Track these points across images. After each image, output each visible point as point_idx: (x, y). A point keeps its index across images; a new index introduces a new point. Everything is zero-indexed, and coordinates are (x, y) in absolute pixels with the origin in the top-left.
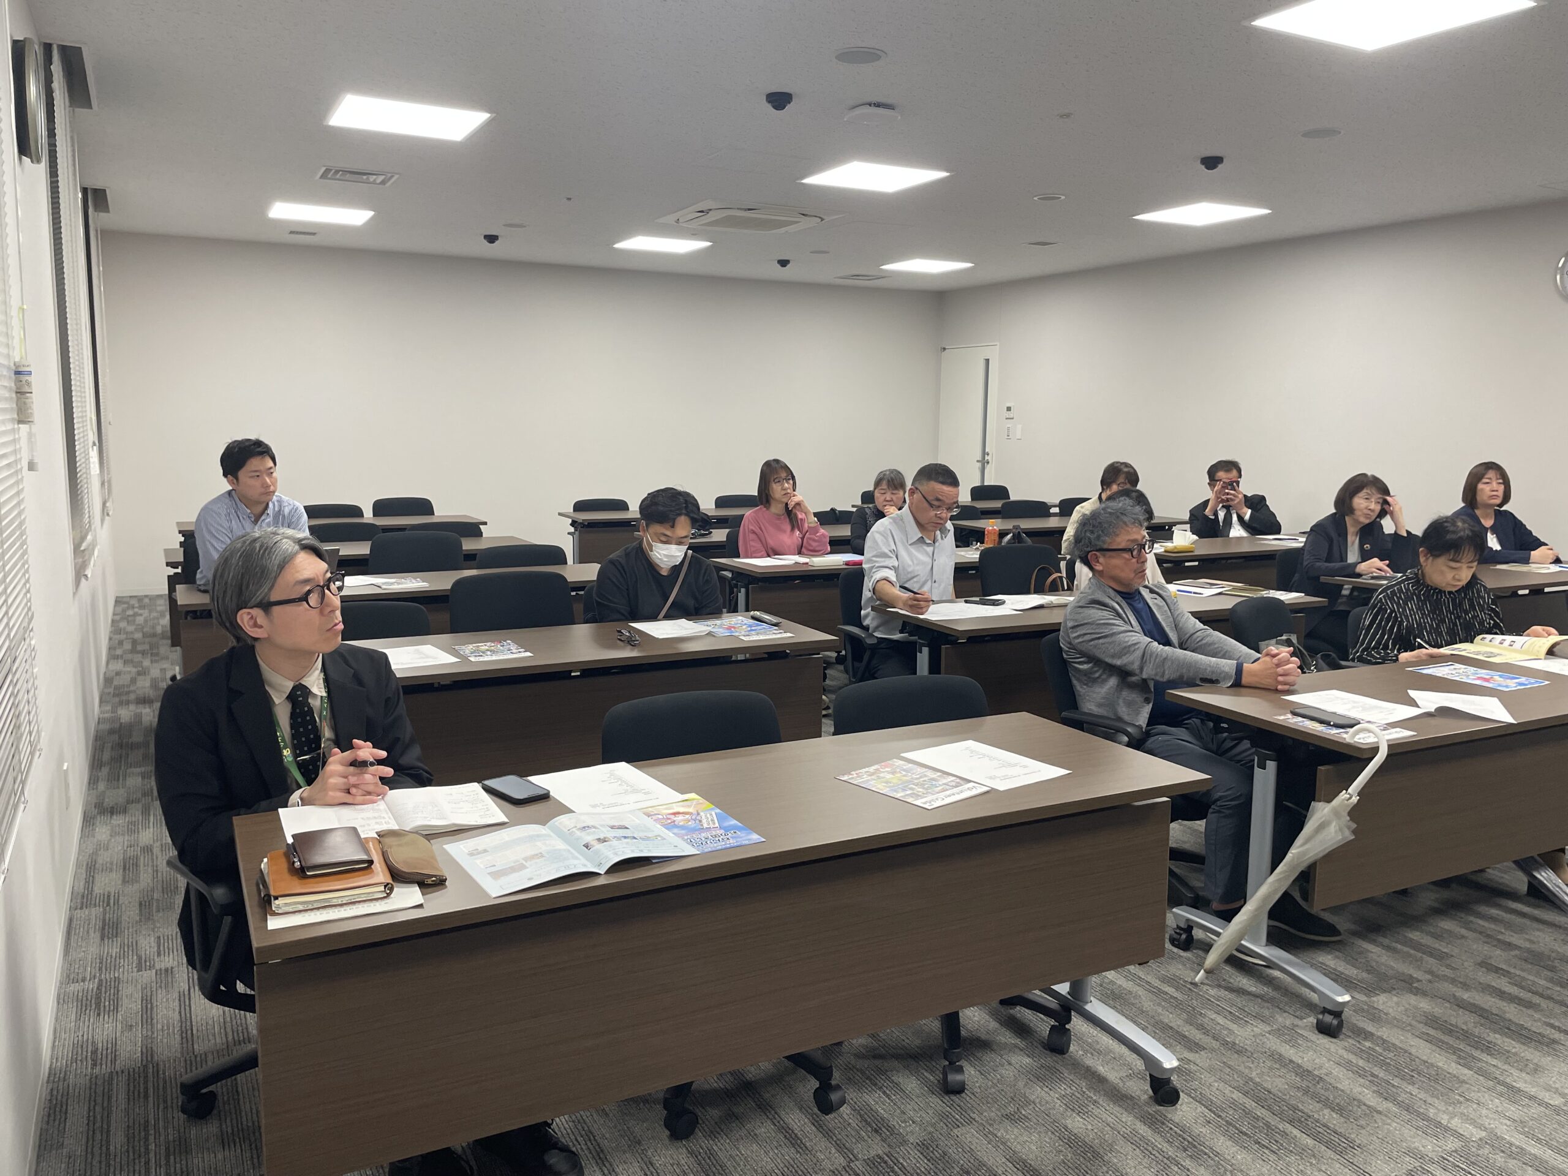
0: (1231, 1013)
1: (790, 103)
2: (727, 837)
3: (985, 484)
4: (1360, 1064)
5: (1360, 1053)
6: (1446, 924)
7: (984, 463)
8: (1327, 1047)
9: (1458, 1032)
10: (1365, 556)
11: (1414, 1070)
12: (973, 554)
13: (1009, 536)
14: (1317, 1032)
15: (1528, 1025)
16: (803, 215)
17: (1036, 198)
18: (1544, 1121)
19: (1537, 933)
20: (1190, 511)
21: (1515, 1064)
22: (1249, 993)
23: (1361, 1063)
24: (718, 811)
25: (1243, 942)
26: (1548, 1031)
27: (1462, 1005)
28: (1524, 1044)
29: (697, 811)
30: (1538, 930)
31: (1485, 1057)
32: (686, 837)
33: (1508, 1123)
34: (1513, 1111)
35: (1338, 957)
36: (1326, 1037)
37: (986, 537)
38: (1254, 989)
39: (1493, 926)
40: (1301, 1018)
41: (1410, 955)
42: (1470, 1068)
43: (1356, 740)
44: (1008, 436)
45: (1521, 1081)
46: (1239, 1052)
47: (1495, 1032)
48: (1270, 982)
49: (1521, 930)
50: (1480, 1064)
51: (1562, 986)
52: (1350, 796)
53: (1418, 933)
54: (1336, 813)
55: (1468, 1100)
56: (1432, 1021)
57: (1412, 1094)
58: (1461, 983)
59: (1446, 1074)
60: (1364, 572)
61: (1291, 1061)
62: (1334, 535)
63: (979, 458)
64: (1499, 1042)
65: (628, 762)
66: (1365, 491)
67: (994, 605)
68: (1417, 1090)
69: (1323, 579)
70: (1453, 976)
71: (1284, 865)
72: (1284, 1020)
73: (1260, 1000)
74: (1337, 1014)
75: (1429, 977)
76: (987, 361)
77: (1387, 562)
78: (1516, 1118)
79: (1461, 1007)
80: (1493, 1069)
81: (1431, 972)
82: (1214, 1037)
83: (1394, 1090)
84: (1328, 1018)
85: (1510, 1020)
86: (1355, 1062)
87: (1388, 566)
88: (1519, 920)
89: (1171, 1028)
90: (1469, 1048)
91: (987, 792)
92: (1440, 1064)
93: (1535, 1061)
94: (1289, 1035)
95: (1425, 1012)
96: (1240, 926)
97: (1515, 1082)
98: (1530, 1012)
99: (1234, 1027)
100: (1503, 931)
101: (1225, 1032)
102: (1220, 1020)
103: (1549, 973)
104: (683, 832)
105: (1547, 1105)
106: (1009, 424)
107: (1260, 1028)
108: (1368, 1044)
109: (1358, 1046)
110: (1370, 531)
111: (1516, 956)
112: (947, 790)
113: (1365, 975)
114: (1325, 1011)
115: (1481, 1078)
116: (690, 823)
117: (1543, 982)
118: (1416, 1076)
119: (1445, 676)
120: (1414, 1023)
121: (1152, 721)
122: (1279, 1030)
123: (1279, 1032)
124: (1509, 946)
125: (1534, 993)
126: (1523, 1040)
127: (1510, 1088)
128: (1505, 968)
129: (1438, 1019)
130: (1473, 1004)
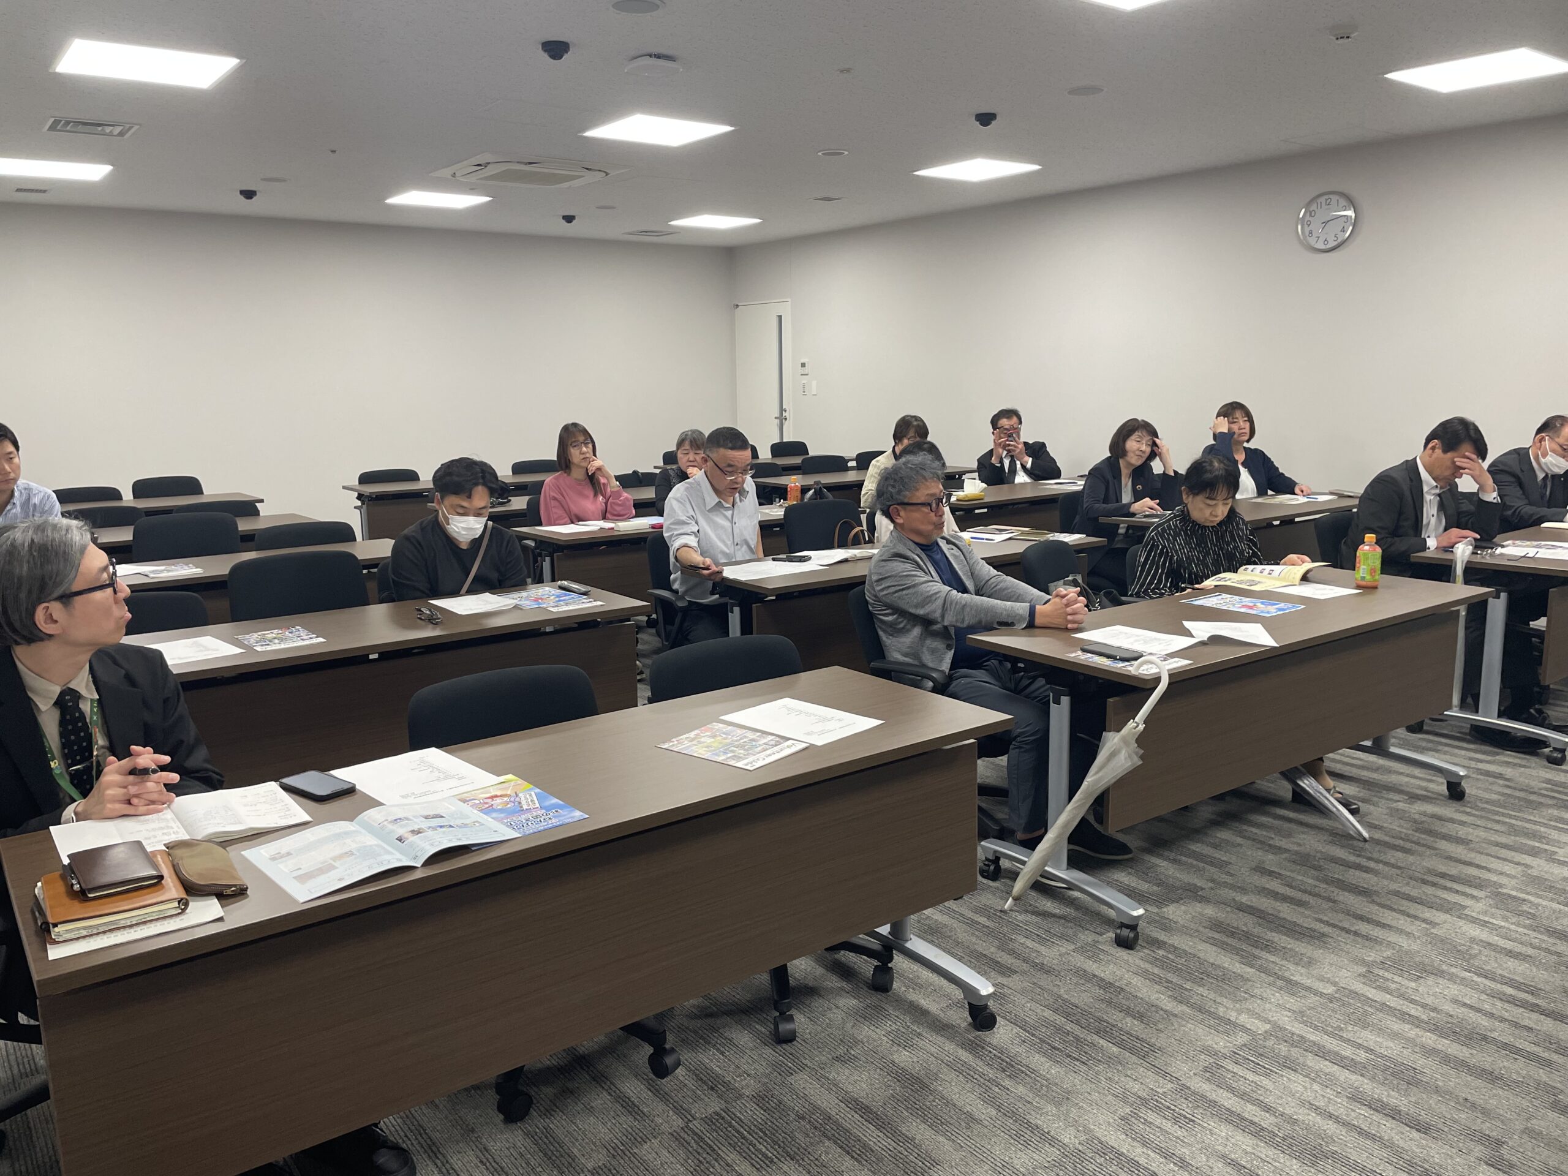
0: (1038, 935)
1: (567, 52)
2: (549, 816)
3: (784, 441)
4: (1156, 972)
5: (1155, 961)
6: (1223, 834)
7: (782, 419)
8: (1126, 958)
9: (1239, 934)
10: (1138, 496)
11: (1203, 973)
12: (776, 512)
13: (811, 492)
14: (1116, 946)
15: (1300, 921)
16: (587, 169)
17: (820, 154)
19: (1303, 836)
20: (978, 460)
21: (1292, 959)
22: (1054, 916)
23: (1156, 971)
24: (538, 790)
25: (1046, 868)
26: (1319, 926)
27: (1242, 908)
28: (1297, 939)
29: (516, 793)
30: (1303, 833)
31: (1264, 955)
32: (506, 821)
33: (1289, 1014)
34: (1292, 1002)
35: (1130, 874)
36: (1124, 949)
37: (789, 493)
38: (1057, 911)
39: (1264, 833)
40: (1101, 934)
41: (1193, 866)
42: (1252, 967)
43: (1140, 672)
44: (804, 392)
45: (1298, 974)
46: (1047, 972)
47: (1271, 930)
48: (1072, 903)
49: (1289, 835)
50: (1260, 962)
51: (1327, 883)
52: (1137, 724)
53: (1199, 845)
54: (1124, 740)
55: (1252, 996)
56: (1217, 925)
57: (1203, 996)
58: (1239, 887)
59: (1231, 973)
60: (1136, 512)
61: (1094, 976)
62: (1109, 477)
63: (778, 415)
64: (1276, 940)
65: (438, 747)
66: (1136, 433)
67: (800, 561)
68: (1207, 992)
69: (1102, 519)
70: (1231, 882)
71: (1081, 793)
72: (1087, 937)
73: (1063, 921)
74: (1133, 928)
75: (1211, 885)
76: (780, 317)
78: (1295, 1009)
79: (1241, 910)
80: (1272, 966)
81: (1212, 881)
82: (1024, 960)
83: (1186, 993)
84: (1125, 932)
85: (1284, 919)
86: (1151, 970)
87: (1158, 504)
88: (1286, 825)
89: (985, 956)
90: (1250, 948)
91: (806, 748)
92: (1226, 965)
93: (1308, 955)
94: (1091, 951)
95: (1209, 918)
96: (1044, 853)
97: (1292, 975)
98: (1302, 910)
99: (1043, 949)
100: (1273, 836)
101: (1034, 955)
102: (1029, 943)
103: (1316, 873)
104: (502, 815)
105: (1321, 995)
106: (804, 380)
107: (1066, 947)
108: (1161, 952)
109: (1153, 955)
110: (1141, 472)
111: (1286, 859)
112: (767, 749)
113: (1155, 888)
114: (1123, 925)
115: (1263, 975)
116: (509, 806)
117: (1310, 881)
118: (1206, 978)
119: (1215, 606)
120: (1201, 929)
121: (954, 665)
122: (1082, 947)
123: (1082, 950)
124: (1279, 850)
125: (1305, 891)
126: (1297, 936)
127: (1289, 981)
128: (1276, 870)
129: (1222, 923)
130: (1251, 907)
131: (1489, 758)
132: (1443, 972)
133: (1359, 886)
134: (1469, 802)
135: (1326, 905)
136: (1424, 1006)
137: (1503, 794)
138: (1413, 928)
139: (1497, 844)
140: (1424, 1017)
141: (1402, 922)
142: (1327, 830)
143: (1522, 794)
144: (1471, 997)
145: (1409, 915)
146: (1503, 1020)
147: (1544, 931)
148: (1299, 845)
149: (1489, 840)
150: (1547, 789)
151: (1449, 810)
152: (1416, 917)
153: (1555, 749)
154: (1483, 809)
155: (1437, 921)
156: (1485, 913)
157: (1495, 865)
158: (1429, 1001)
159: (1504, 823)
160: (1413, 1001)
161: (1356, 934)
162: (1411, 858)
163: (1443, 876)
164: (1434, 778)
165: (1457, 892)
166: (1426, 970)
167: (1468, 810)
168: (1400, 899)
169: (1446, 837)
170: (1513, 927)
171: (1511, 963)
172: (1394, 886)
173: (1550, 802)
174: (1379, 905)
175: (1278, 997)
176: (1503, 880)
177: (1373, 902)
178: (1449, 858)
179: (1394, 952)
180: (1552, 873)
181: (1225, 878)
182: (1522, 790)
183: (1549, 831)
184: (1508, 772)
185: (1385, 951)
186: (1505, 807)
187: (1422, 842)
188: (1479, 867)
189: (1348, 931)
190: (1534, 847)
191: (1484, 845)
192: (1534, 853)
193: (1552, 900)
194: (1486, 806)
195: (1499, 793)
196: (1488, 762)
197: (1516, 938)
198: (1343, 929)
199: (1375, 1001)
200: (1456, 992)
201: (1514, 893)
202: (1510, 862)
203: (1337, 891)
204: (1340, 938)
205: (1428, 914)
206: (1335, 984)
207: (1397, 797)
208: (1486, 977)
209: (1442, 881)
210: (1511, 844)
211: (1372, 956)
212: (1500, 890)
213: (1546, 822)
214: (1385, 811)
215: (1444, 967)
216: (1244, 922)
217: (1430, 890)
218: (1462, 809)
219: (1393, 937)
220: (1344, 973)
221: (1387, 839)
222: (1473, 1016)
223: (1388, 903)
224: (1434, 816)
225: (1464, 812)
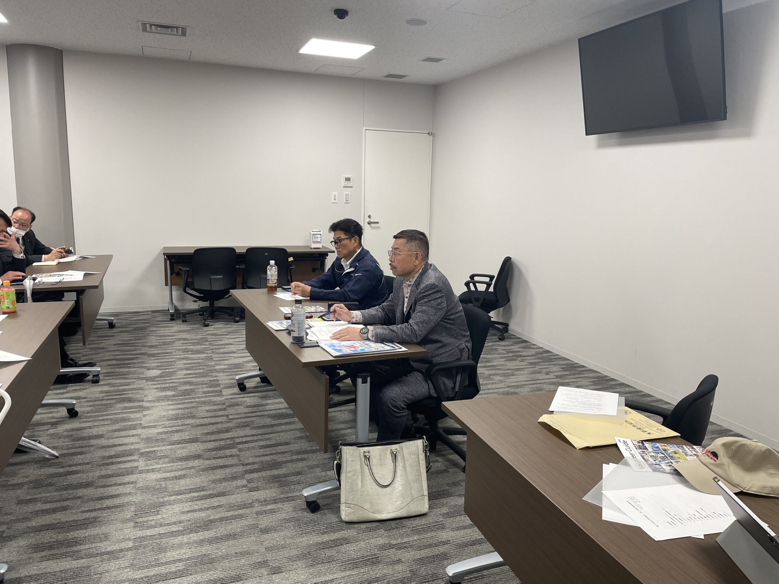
9: (55, 545)
31: (82, 547)
45: (108, 546)
47: (67, 532)
49: (15, 474)
50: (83, 552)
56: (37, 548)
58: (23, 519)
59: (76, 569)
64: (76, 535)
70: (14, 518)
75: (5, 526)
78: (127, 565)
79: (39, 531)
81: (2, 523)
95: (28, 546)
103: (53, 488)
111: (28, 488)
120: (31, 555)
125: (59, 501)
126: (84, 527)
128: (31, 498)
129: (38, 544)
130: (42, 526)
131: (65, 391)
132: (163, 502)
133: (82, 483)
134: (81, 416)
135: (78, 502)
136: (175, 523)
137: (90, 406)
138: (128, 489)
139: (115, 431)
140: (181, 529)
141: (120, 490)
142: (31, 462)
143: (98, 403)
144: (187, 507)
145: (120, 485)
146: (208, 509)
147: (177, 461)
148: (27, 477)
149: (110, 430)
150: (106, 396)
151: (75, 424)
152: (124, 484)
153: (94, 376)
154: (90, 417)
155: (133, 480)
156: (147, 465)
157: (125, 441)
158: (174, 520)
159: (107, 419)
160: (168, 525)
161: (108, 508)
162: (88, 456)
163: (111, 457)
164: (51, 410)
165: (125, 462)
166: (157, 507)
167: (85, 420)
168: (107, 479)
169: (90, 438)
170: (164, 465)
171: (182, 482)
172: (97, 474)
173: (113, 401)
174: (101, 487)
175: (113, 565)
176: (137, 446)
177: (97, 487)
178: (103, 447)
179: (134, 506)
180: (150, 433)
182: (96, 401)
183: (129, 415)
184: (80, 394)
185: (131, 508)
186: (99, 412)
187: (83, 445)
188: (120, 445)
189: (104, 509)
190: (130, 425)
191: (110, 434)
192: (134, 427)
193: (164, 445)
194: (89, 415)
195: (88, 406)
196: (67, 393)
197: (171, 470)
198: (100, 509)
199: (155, 535)
200: (179, 508)
201: (147, 450)
202: (129, 436)
203: (74, 491)
204: (104, 515)
205: (126, 479)
206: (129, 539)
207: (45, 428)
208: (181, 494)
209: (114, 460)
210: (120, 428)
211: (128, 513)
212: (140, 451)
213: (122, 411)
214: (48, 437)
215: (162, 500)
216: (48, 537)
217: (114, 467)
218: (81, 420)
219: (126, 499)
220: (126, 531)
221: (65, 452)
222: (197, 515)
223: (104, 484)
224: (73, 430)
225: (84, 422)
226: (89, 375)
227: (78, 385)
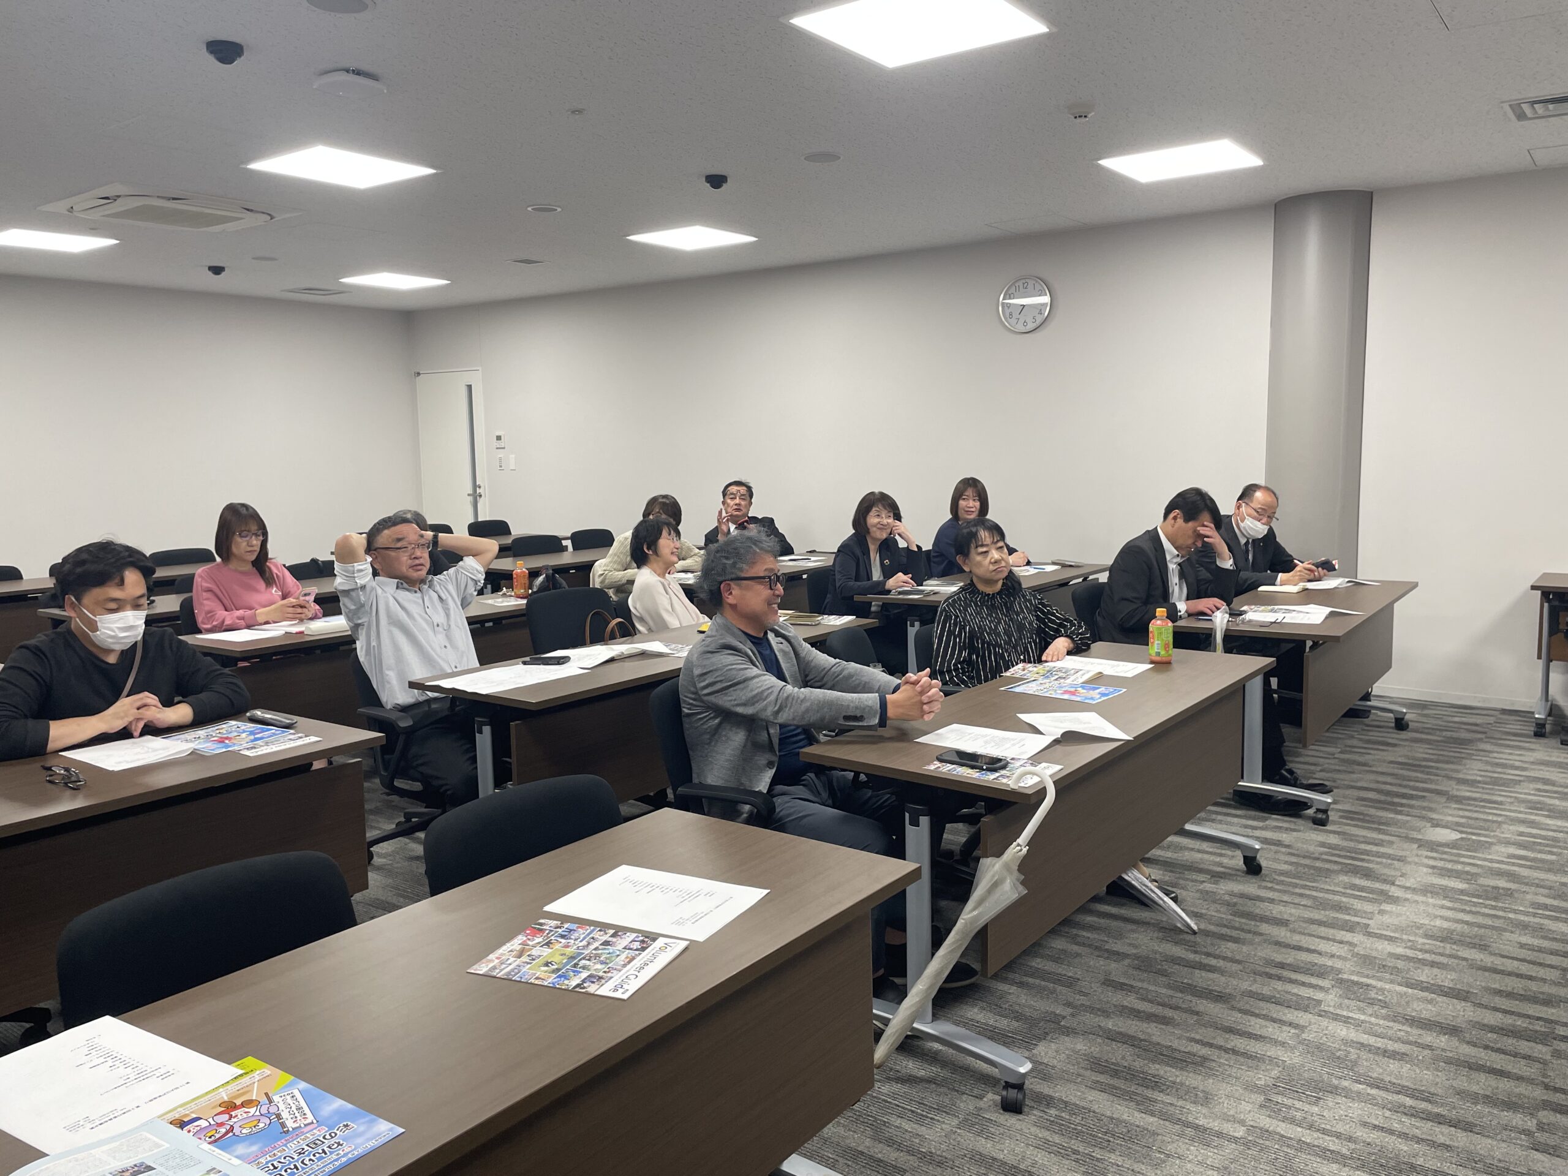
0: (913, 1112)
1: (240, 56)
2: (336, 1140)
4: (1057, 1141)
5: (1051, 1125)
6: (1059, 944)
7: (476, 497)
8: (1019, 1128)
9: (1123, 1072)
10: (888, 573)
11: (1106, 1132)
14: (1002, 1112)
15: (1175, 1044)
16: (248, 210)
17: (529, 209)
18: (1242, 1160)
19: (1135, 935)
21: (1187, 1097)
22: (922, 1080)
23: (1057, 1139)
24: (303, 1085)
25: (915, 1025)
26: (1196, 1048)
27: (1113, 1037)
28: (1182, 1069)
29: (267, 1094)
30: (1133, 931)
31: (1161, 1097)
34: (1212, 1156)
35: (983, 1009)
36: (1012, 1114)
38: (922, 1073)
39: (1096, 936)
40: (980, 1098)
41: (1044, 989)
42: (1152, 1115)
43: (1022, 785)
44: (501, 466)
45: (1199, 1115)
46: (940, 1164)
47: (1153, 1061)
48: (933, 1058)
49: (1120, 936)
50: (1159, 1106)
51: (1181, 992)
52: (1019, 847)
53: (1039, 960)
54: (1007, 867)
55: (1168, 1156)
56: (1097, 1065)
57: (1118, 1166)
58: (1099, 1010)
59: (1135, 1128)
61: (994, 1159)
63: (471, 492)
64: (1162, 1073)
65: (114, 1015)
67: (559, 664)
68: (1120, 1159)
70: (1088, 1003)
72: (967, 1104)
73: (934, 1086)
74: (1019, 1087)
75: (1070, 1010)
76: (470, 387)
77: (910, 575)
78: (1217, 1166)
79: (1112, 1040)
80: (1172, 1109)
81: (1069, 1004)
82: (908, 1152)
83: (1099, 1164)
84: (1012, 1093)
85: (1158, 1044)
86: (1051, 1139)
88: (1115, 924)
89: (862, 1153)
90: (1140, 1088)
91: (686, 949)
92: (1125, 1117)
93: (1201, 1088)
94: (975, 1123)
95: (1085, 1055)
96: (914, 1009)
97: (1196, 1119)
98: (1170, 1029)
99: (922, 1130)
100: (1106, 939)
101: (917, 1141)
102: (907, 1125)
103: (1164, 979)
105: (1235, 1140)
106: (501, 454)
107: (949, 1123)
108: (1053, 1112)
109: (1046, 1117)
111: (1129, 966)
112: (633, 959)
113: (1015, 1024)
114: (1008, 1085)
115: (1167, 1123)
116: (261, 1125)
117: (1164, 991)
118: (1111, 1139)
119: (1036, 693)
120: (1082, 1071)
122: (966, 1120)
123: (966, 1123)
124: (1119, 956)
125: (1163, 1005)
126: (1180, 1065)
127: (1197, 1127)
128: (1126, 982)
129: (1099, 1059)
130: (1120, 1033)
131: (1261, 824)
132: (1336, 1087)
133: (1213, 990)
134: (1266, 876)
135: (1192, 1020)
136: (1338, 1135)
137: (1291, 864)
138: (1284, 1035)
139: (1312, 922)
140: (1344, 1151)
141: (1271, 1030)
142: (1154, 925)
143: (1307, 862)
144: (1378, 1116)
145: (1274, 1020)
146: (1419, 1140)
147: (1404, 1021)
148: (1136, 947)
149: (1304, 918)
150: (1326, 854)
151: (1250, 887)
152: (1282, 1022)
153: (1318, 810)
154: (1282, 883)
155: (1302, 1022)
156: (1340, 1006)
157: (1323, 946)
158: (1340, 1128)
159: (1308, 897)
160: (1324, 1132)
161: (1234, 1051)
162: (1245, 949)
163: (1282, 966)
164: (1223, 852)
165: (1303, 984)
166: (1321, 1090)
167: (1270, 885)
168: (1258, 1002)
169: (1264, 919)
170: (1373, 1020)
171: (1393, 1066)
172: (1245, 985)
173: (1336, 867)
174: (1240, 1011)
175: (1194, 1152)
176: (1339, 964)
177: (1233, 1008)
178: (1278, 943)
179: (1280, 1069)
180: (1376, 950)
181: (1081, 1000)
182: (1304, 857)
183: (1352, 901)
184: (1285, 837)
185: (1272, 1070)
186: (1300, 878)
187: (1245, 927)
188: (1308, 950)
189: (1226, 1050)
190: (1347, 921)
191: (1302, 924)
192: (1351, 928)
193: (1392, 982)
194: (1282, 878)
195: (1286, 863)
196: (1262, 828)
197: (1381, 1033)
198: (1220, 1048)
199: (1290, 1138)
200: (1360, 1112)
201: (1355, 978)
202: (1334, 941)
203: (1194, 999)
204: (1221, 1061)
205: (1290, 1015)
206: (1242, 1123)
207: (1201, 877)
208: (1378, 1087)
209: (1286, 973)
210: (1325, 920)
211: (1262, 1078)
212: (1340, 976)
213: (1343, 890)
214: (1198, 895)
215: (1335, 1082)
216: (1121, 1054)
217: (1279, 985)
218: (1264, 884)
219: (1272, 1051)
220: (1245, 1106)
221: (1212, 928)
222: (1391, 1141)
223: (1248, 1007)
224: (1242, 896)
225: (1266, 888)
226: (1310, 807)
227: (1286, 821)
